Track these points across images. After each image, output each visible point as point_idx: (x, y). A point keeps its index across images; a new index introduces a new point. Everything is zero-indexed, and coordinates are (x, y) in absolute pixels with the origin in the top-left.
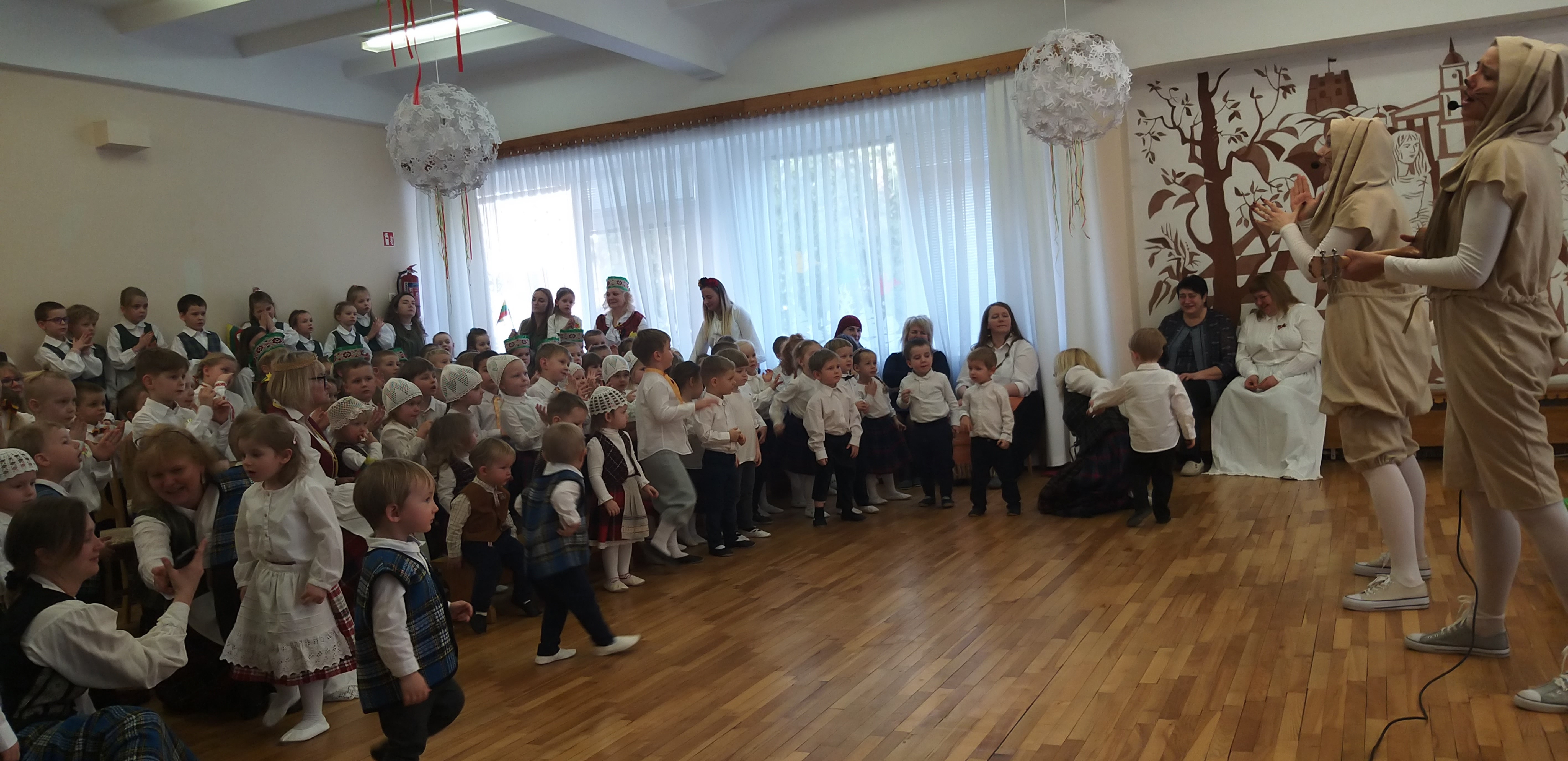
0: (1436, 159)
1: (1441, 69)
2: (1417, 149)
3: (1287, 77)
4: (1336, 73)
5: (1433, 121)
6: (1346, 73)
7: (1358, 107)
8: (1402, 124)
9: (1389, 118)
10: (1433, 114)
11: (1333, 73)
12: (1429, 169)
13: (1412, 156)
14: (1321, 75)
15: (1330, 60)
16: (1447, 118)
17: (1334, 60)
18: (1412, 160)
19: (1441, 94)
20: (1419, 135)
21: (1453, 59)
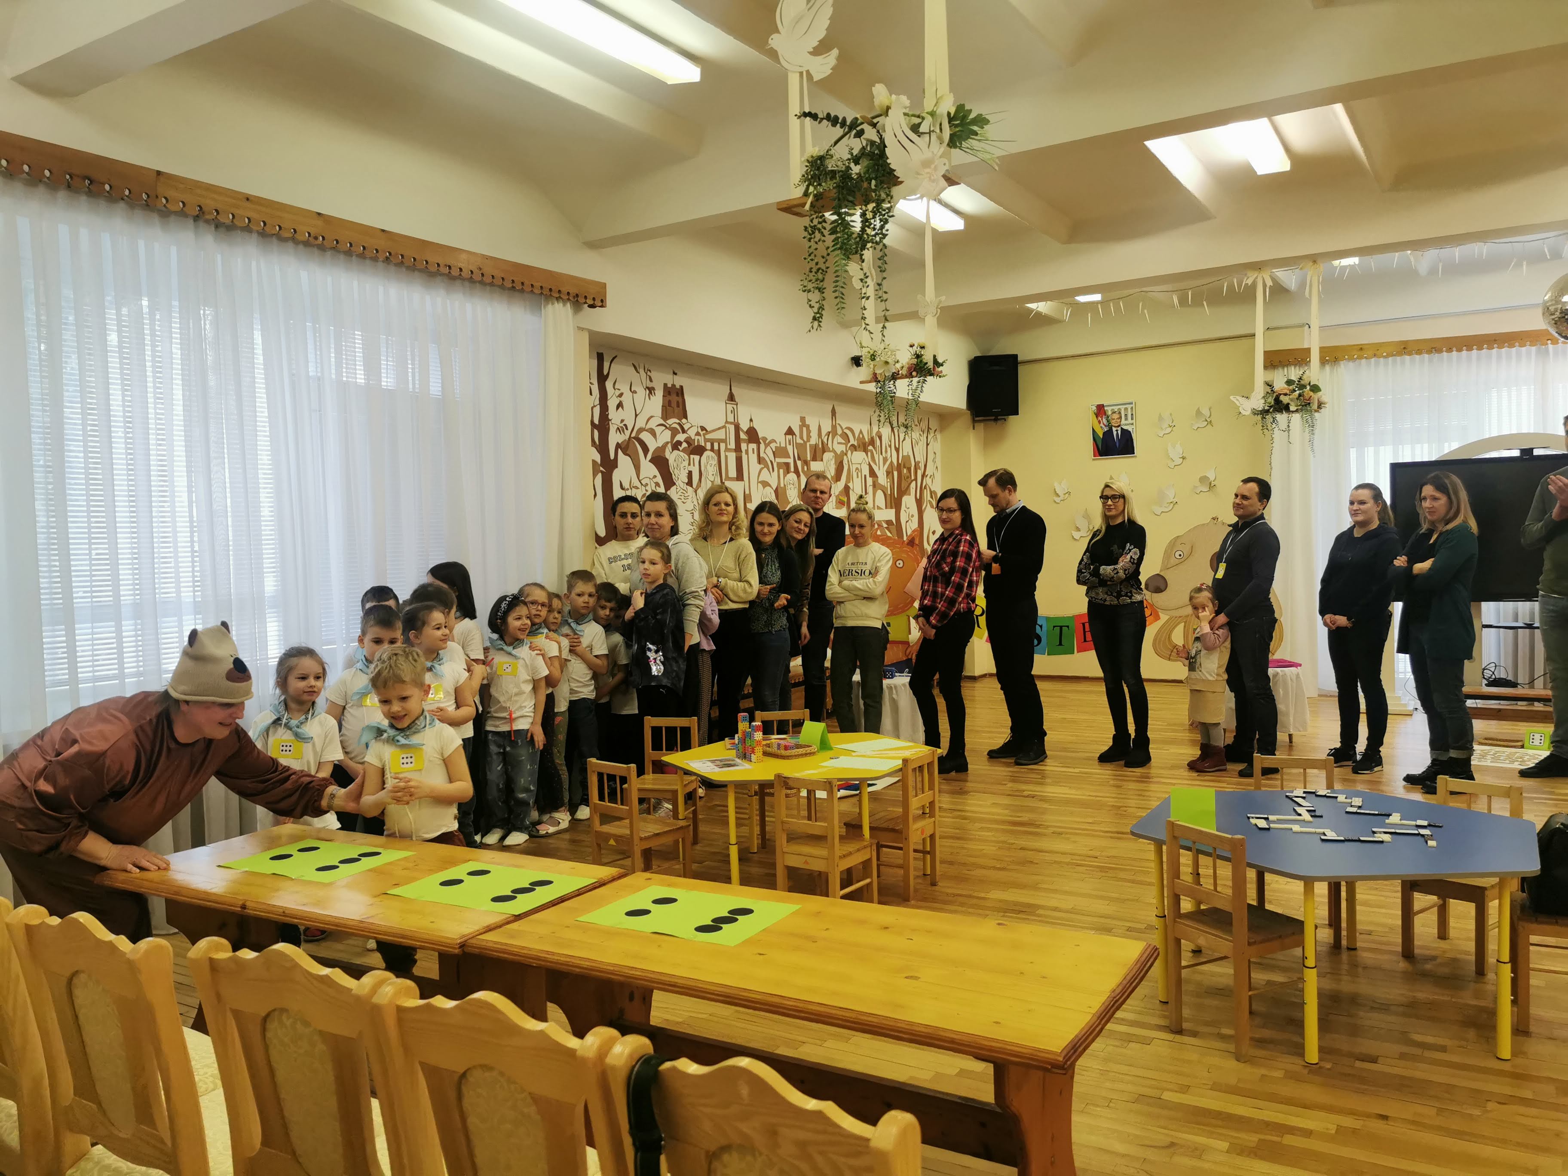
1: (726, 403)
2: (715, 468)
3: (651, 380)
4: (677, 387)
5: (723, 446)
6: (682, 387)
7: (688, 422)
8: (708, 446)
9: (703, 437)
10: (723, 441)
11: (675, 386)
13: (713, 475)
14: (669, 385)
15: (675, 374)
16: (729, 447)
18: (712, 479)
19: (726, 425)
20: (716, 458)
21: (731, 398)
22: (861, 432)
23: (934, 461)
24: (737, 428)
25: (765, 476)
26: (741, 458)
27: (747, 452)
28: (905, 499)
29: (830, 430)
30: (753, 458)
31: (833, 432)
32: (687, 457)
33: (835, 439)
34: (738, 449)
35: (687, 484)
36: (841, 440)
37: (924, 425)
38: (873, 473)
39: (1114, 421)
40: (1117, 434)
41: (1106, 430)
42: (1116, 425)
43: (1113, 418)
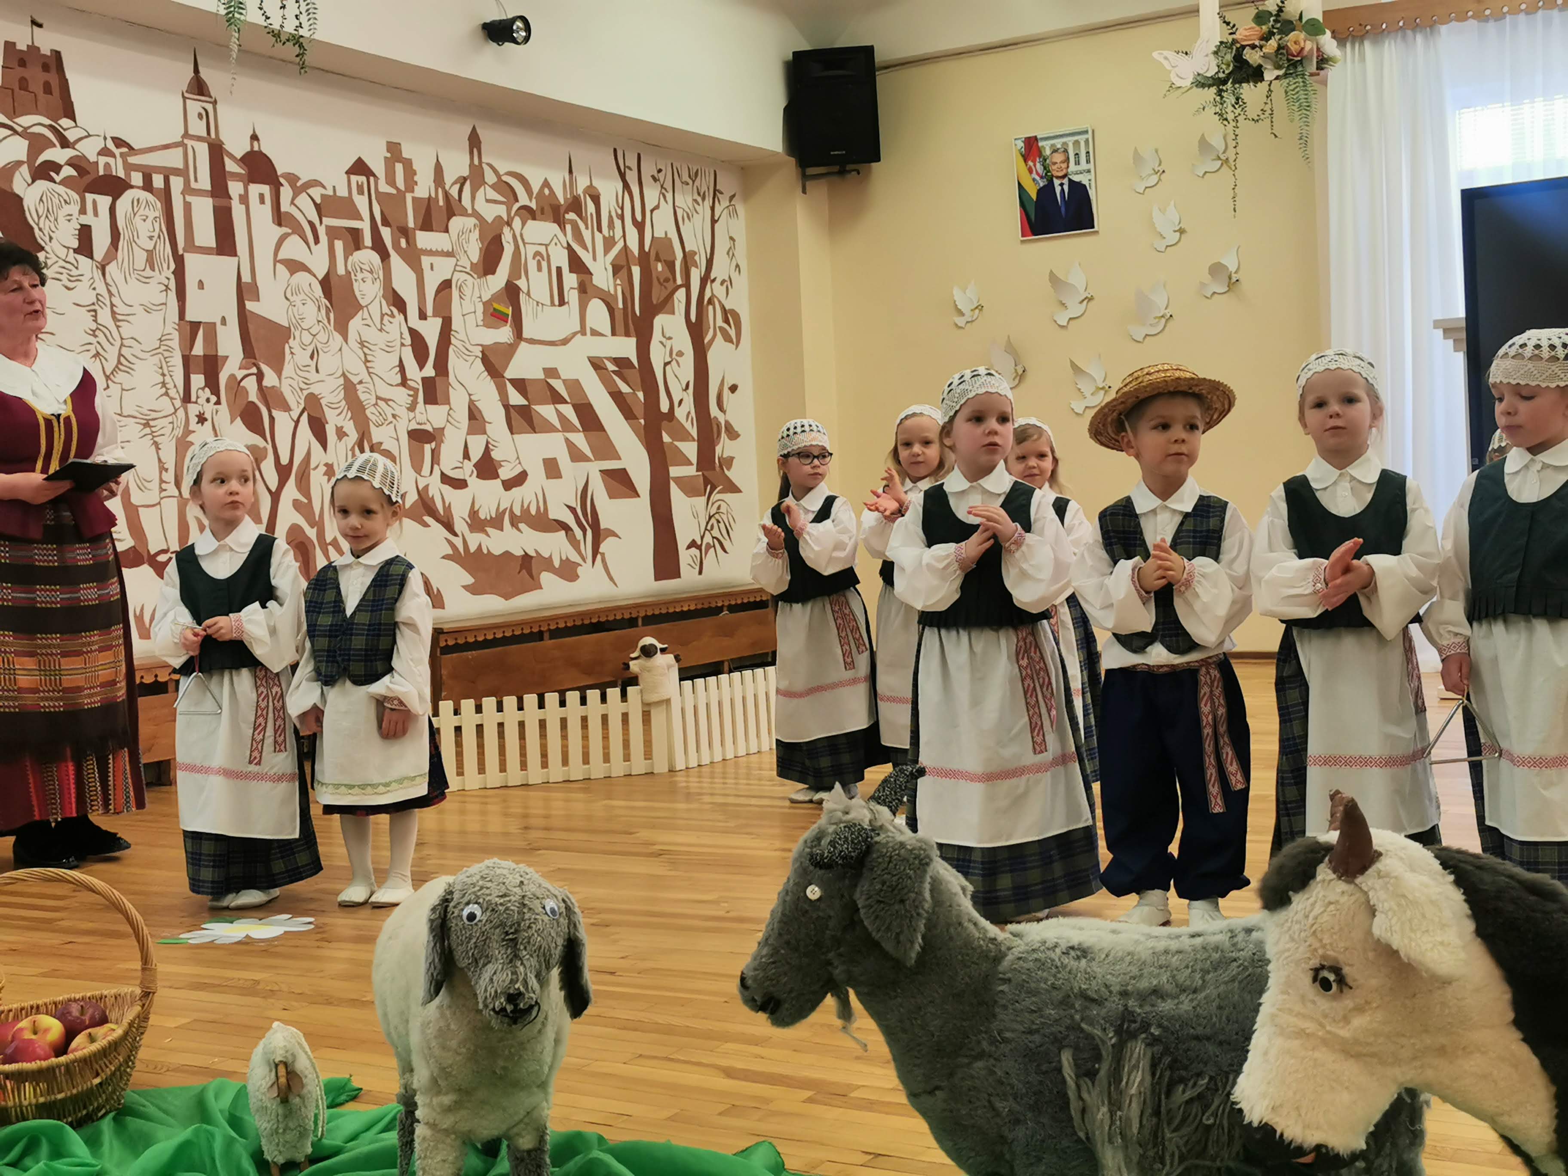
0: (181, 252)
1: (184, 98)
2: (157, 225)
4: (42, 52)
5: (177, 183)
6: (57, 55)
7: (76, 126)
8: (137, 179)
9: (120, 161)
10: (176, 172)
11: (38, 49)
12: (173, 266)
13: (151, 238)
14: (22, 46)
15: (34, 23)
16: (194, 185)
17: (40, 26)
18: (150, 246)
19: (186, 141)
20: (159, 204)
21: (199, 87)
22: (546, 184)
23: (731, 254)
24: (217, 152)
25: (294, 248)
26: (229, 209)
27: (244, 199)
28: (660, 321)
29: (466, 173)
30: (262, 214)
31: (476, 177)
32: (76, 197)
33: (480, 194)
34: (219, 189)
35: (76, 251)
36: (493, 195)
37: (705, 183)
38: (577, 265)
39: (1054, 167)
40: (1063, 190)
41: (1042, 185)
42: (1060, 174)
43: (1054, 160)
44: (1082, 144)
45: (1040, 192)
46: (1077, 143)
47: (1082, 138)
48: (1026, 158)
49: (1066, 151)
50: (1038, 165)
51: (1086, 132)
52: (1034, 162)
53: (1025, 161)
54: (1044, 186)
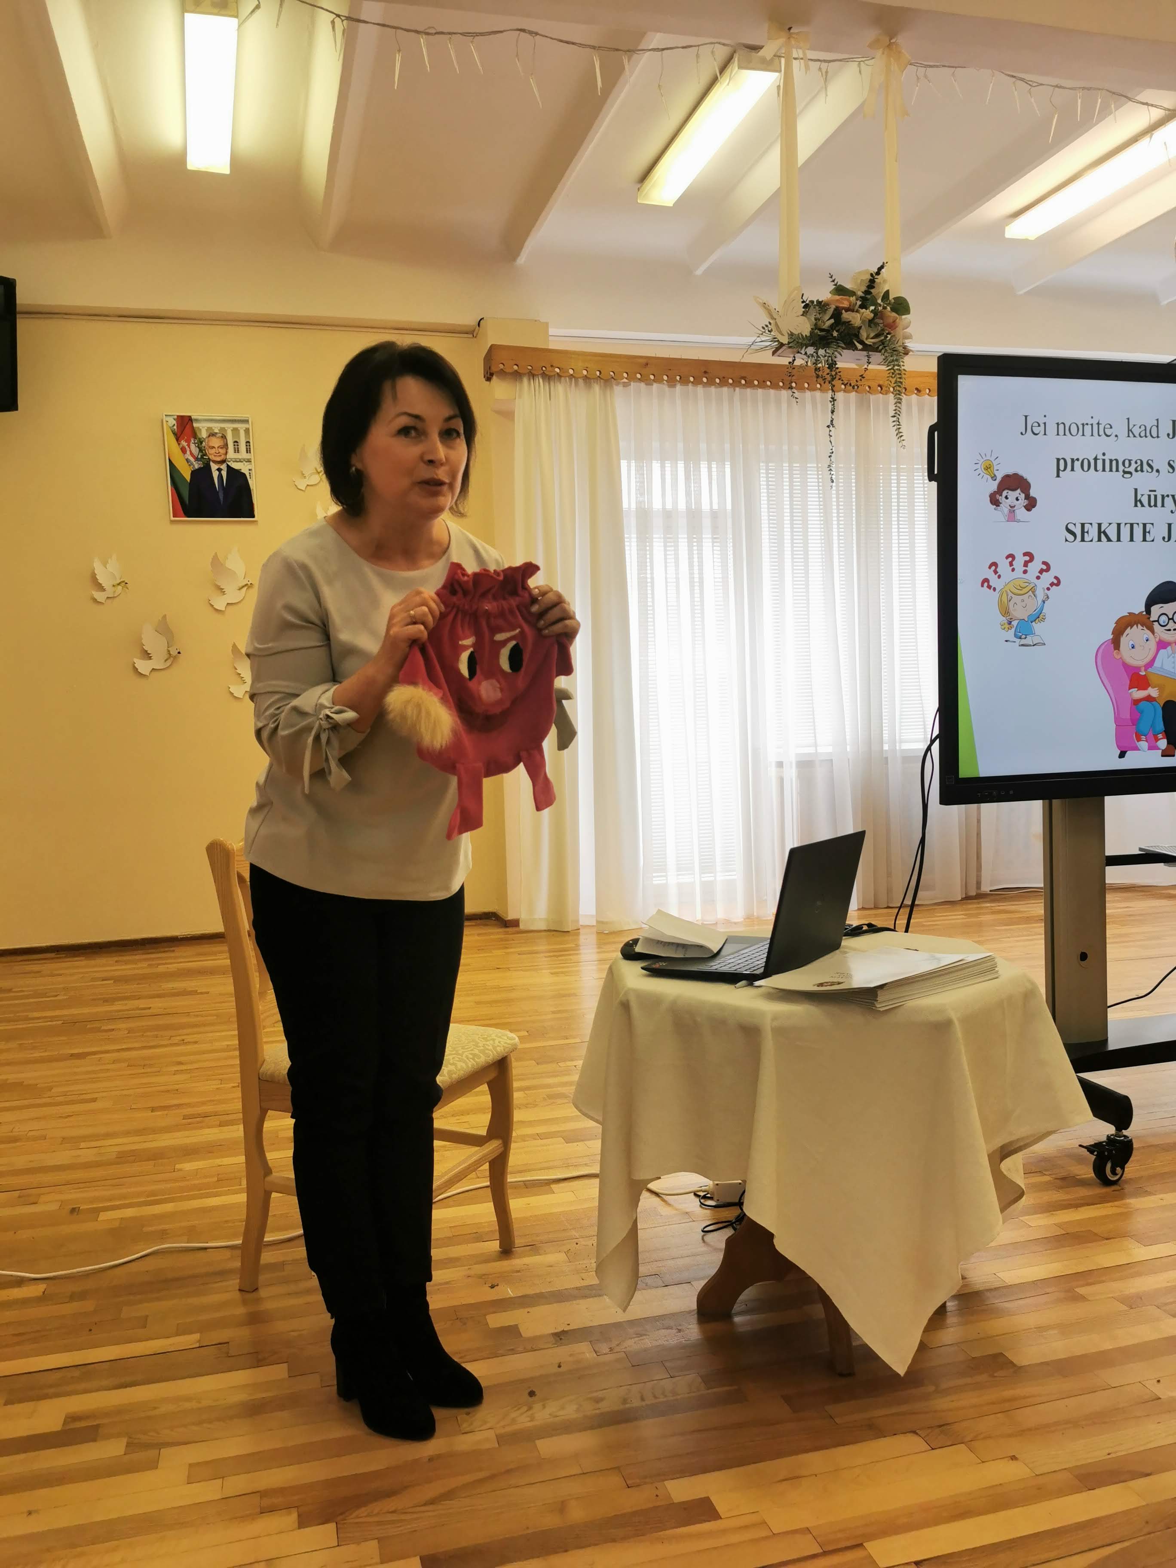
39: (213, 451)
40: (220, 476)
41: (197, 467)
42: (218, 459)
43: (212, 444)
44: (242, 434)
45: (194, 473)
46: (235, 431)
47: (242, 427)
48: (178, 437)
49: (224, 437)
50: (193, 446)
51: (247, 421)
52: (188, 441)
53: (177, 440)
54: (200, 469)
